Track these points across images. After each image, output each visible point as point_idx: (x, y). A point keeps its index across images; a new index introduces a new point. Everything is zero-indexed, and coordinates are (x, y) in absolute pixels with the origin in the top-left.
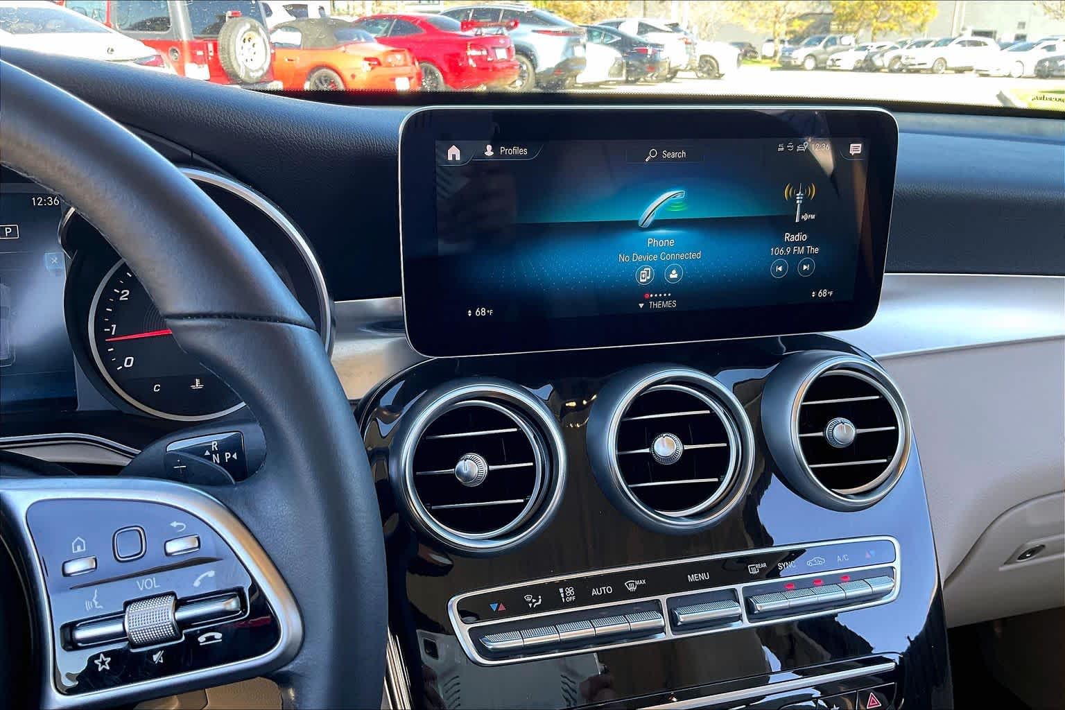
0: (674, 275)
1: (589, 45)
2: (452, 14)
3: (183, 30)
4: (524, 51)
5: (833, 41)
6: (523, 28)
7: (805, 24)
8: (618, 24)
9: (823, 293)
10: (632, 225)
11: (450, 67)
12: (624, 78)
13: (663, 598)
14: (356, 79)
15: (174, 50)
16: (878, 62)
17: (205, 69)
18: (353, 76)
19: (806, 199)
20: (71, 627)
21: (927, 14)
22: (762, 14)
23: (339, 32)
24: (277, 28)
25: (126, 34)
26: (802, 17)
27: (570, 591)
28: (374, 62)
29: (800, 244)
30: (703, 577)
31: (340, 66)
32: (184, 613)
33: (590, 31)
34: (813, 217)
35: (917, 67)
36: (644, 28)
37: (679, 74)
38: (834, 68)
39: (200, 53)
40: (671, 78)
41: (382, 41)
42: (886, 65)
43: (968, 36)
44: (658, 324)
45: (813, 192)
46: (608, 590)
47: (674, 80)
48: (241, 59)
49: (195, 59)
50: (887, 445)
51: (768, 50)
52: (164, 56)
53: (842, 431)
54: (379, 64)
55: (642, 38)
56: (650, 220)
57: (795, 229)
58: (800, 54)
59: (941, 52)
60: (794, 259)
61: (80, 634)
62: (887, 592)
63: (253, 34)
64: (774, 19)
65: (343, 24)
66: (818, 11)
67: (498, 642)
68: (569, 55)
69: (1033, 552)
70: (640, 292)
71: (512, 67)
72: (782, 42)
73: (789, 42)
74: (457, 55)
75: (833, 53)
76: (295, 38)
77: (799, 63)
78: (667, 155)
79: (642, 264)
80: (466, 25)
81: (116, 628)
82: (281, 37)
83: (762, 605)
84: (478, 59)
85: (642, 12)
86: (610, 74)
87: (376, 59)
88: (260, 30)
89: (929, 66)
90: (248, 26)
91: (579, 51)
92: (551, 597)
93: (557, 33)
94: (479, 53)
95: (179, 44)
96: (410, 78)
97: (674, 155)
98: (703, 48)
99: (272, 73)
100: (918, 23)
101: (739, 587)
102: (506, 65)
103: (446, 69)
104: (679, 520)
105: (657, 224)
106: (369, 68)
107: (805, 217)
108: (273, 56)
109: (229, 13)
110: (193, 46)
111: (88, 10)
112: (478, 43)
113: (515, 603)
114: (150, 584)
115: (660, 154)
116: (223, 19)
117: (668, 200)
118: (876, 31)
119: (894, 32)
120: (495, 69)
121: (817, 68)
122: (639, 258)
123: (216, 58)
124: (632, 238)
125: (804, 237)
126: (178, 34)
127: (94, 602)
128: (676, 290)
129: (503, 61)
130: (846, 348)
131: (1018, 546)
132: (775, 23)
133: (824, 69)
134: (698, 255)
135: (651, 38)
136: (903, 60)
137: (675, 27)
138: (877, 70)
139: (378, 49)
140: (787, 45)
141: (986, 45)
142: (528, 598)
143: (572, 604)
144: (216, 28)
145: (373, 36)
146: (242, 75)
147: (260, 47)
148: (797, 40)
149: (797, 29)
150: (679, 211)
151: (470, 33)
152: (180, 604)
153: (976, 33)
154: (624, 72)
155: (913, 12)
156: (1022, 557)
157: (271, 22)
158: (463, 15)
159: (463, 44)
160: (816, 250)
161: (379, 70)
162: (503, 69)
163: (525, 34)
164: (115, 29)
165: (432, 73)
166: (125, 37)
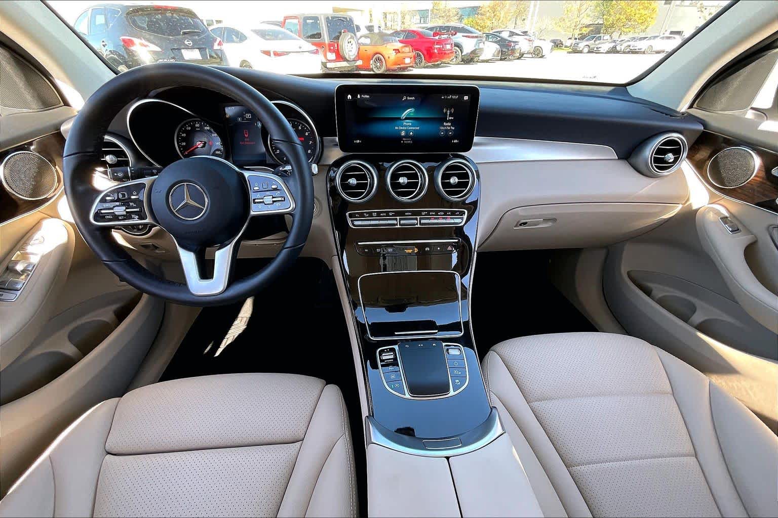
0: (411, 134)
1: (486, 42)
2: (431, 29)
3: (326, 38)
4: (458, 45)
5: (599, 38)
6: (459, 35)
7: (588, 30)
8: (500, 32)
9: (456, 141)
10: (399, 119)
11: (427, 53)
12: (499, 58)
13: (398, 218)
14: (390, 58)
15: (323, 47)
16: (618, 48)
17: (334, 55)
18: (389, 57)
19: (450, 113)
20: (254, 200)
21: (650, 23)
22: (569, 26)
23: (384, 38)
24: (361, 37)
25: (306, 41)
26: (588, 26)
27: (375, 213)
28: (397, 51)
29: (449, 126)
30: (410, 214)
31: (384, 53)
32: (274, 199)
33: (488, 36)
34: (453, 118)
35: (637, 50)
36: (512, 34)
37: (525, 56)
38: (598, 52)
39: (332, 48)
40: (520, 58)
41: (401, 42)
42: (622, 50)
43: (667, 34)
44: (407, 148)
45: (453, 110)
46: (385, 214)
47: (522, 58)
48: (347, 51)
49: (330, 51)
50: (465, 185)
51: (568, 43)
52: (319, 49)
53: (454, 180)
54: (399, 52)
55: (510, 39)
56: (404, 118)
57: (447, 122)
58: (582, 45)
59: (651, 42)
60: (447, 130)
61: (256, 201)
62: (460, 223)
63: (352, 40)
64: (574, 28)
65: (386, 35)
66: (596, 23)
67: (356, 223)
68: (477, 47)
69: (525, 224)
70: (401, 138)
71: (452, 53)
72: (576, 39)
73: (579, 39)
74: (431, 48)
75: (599, 44)
76: (368, 41)
77: (581, 49)
78: (408, 98)
79: (402, 130)
80: (435, 34)
81: (262, 200)
82: (363, 40)
83: (423, 221)
84: (439, 49)
85: (514, 25)
86: (494, 55)
87: (398, 50)
88: (355, 39)
89: (642, 50)
90: (350, 37)
91: (481, 45)
92: (370, 214)
93: (473, 37)
94: (439, 46)
95: (324, 44)
96: (411, 58)
97: (411, 98)
98: (537, 43)
99: (359, 57)
100: (643, 28)
101: (418, 217)
102: (449, 52)
103: (425, 53)
104: (405, 199)
105: (406, 119)
106: (395, 54)
107: (450, 118)
108: (359, 49)
109: (343, 31)
110: (330, 45)
111: (293, 30)
112: (439, 42)
113: (362, 215)
114: (268, 193)
115: (407, 98)
116: (340, 33)
117: (409, 112)
118: (622, 33)
119: (631, 33)
120: (445, 53)
121: (589, 52)
122: (401, 128)
123: (338, 49)
124: (399, 122)
125: (450, 124)
126: (325, 40)
127: (258, 195)
128: (412, 138)
129: (449, 50)
130: (463, 157)
131: (517, 221)
132: (574, 29)
133: (592, 52)
134: (418, 128)
135: (515, 38)
136: (631, 48)
137: (525, 33)
138: (618, 52)
139: (399, 45)
140: (577, 40)
141: (674, 38)
142: (365, 214)
143: (375, 217)
144: (338, 38)
145: (397, 39)
146: (347, 57)
147: (354, 46)
148: (582, 37)
149: (584, 32)
150: (412, 115)
151: (437, 38)
152: (273, 198)
153: (672, 33)
154: (500, 54)
155: (642, 23)
156: (520, 225)
157: (359, 34)
158: (435, 29)
159: (433, 43)
160: (453, 128)
161: (399, 55)
162: (448, 54)
163: (459, 38)
164: (302, 38)
165: (420, 55)
166: (306, 42)
